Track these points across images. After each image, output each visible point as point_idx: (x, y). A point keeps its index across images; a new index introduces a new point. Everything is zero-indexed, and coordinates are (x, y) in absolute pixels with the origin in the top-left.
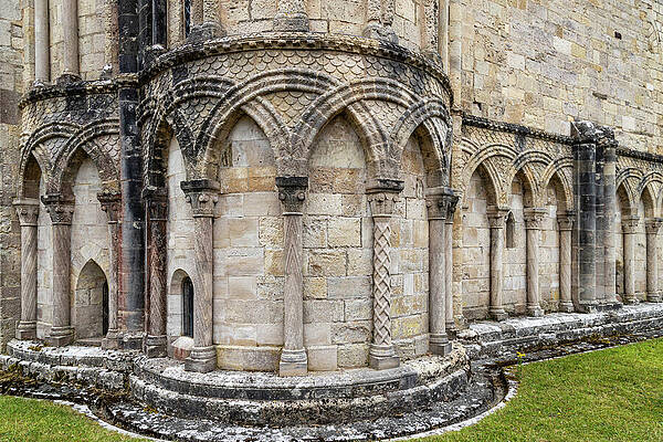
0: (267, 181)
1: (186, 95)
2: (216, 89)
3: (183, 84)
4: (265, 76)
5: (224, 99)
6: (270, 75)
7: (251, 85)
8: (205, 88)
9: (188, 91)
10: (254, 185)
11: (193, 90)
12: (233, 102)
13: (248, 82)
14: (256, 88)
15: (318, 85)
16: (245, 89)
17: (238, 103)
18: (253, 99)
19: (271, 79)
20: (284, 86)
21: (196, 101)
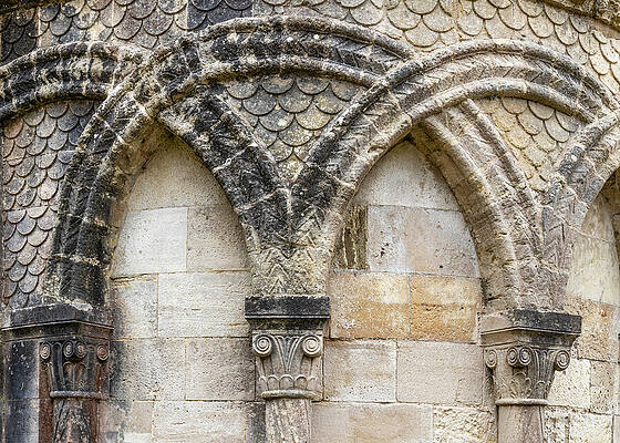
0: (456, 316)
1: (252, 60)
2: (352, 60)
3: (241, 30)
4: (484, 50)
5: (384, 91)
6: (495, 50)
7: (453, 67)
8: (317, 52)
9: (258, 50)
10: (426, 324)
11: (275, 49)
12: (409, 102)
13: (447, 59)
14: (466, 77)
15: (585, 101)
16: (439, 75)
17: (420, 108)
18: (458, 104)
19: (498, 61)
20: (522, 85)
21: (280, 83)
